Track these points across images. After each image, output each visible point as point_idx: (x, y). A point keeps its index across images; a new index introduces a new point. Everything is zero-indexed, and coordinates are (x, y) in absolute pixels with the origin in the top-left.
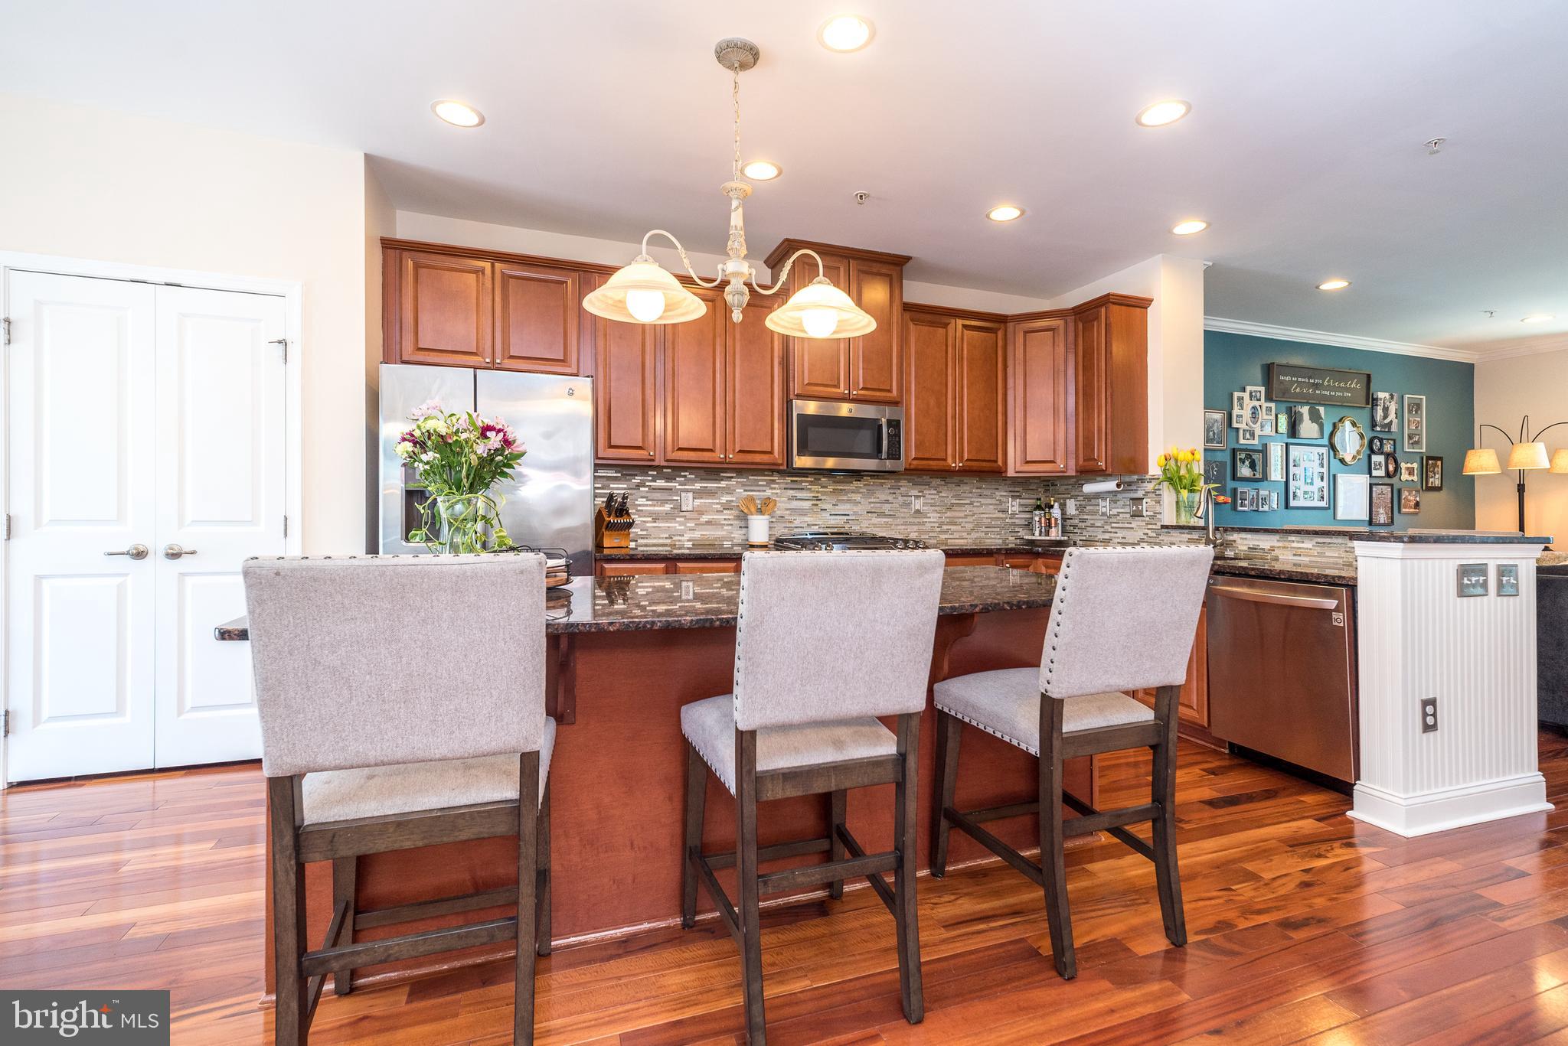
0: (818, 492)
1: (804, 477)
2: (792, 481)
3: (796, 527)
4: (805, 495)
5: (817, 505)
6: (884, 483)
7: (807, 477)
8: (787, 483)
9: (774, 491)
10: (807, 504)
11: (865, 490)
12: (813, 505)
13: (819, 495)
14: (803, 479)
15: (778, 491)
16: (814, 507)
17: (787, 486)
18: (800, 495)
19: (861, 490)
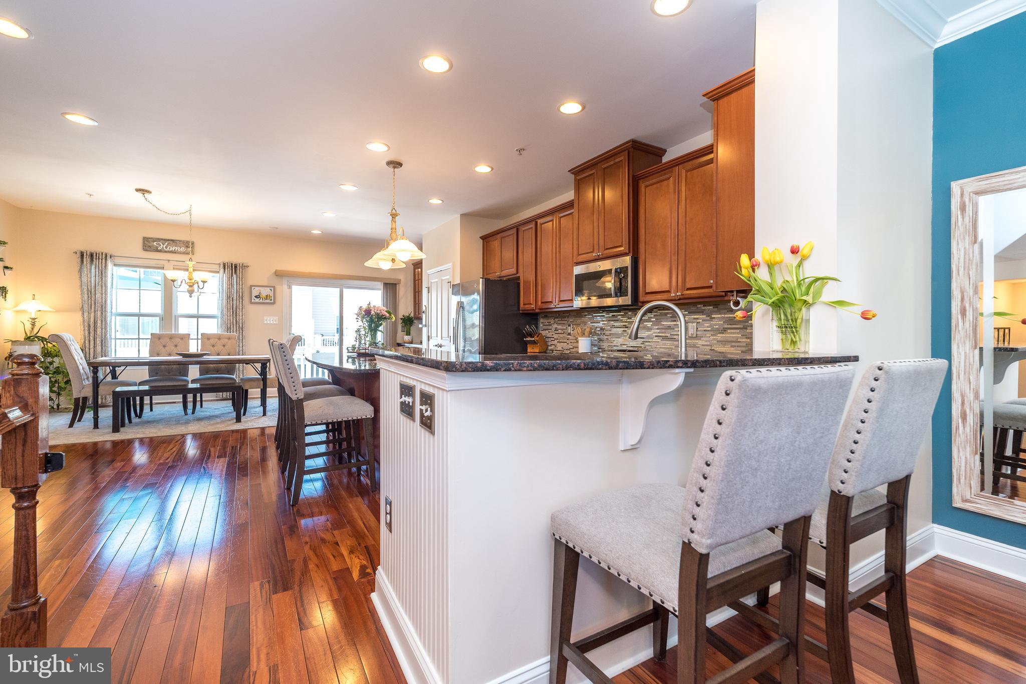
0: (626, 322)
1: (619, 312)
2: (612, 315)
3: (615, 346)
4: (619, 324)
5: (625, 331)
6: (668, 313)
7: (620, 312)
8: (610, 317)
9: (604, 322)
10: (620, 330)
11: (654, 320)
12: (623, 331)
13: (627, 324)
14: (619, 314)
15: (606, 322)
16: (624, 332)
17: (610, 319)
18: (617, 324)
19: (652, 320)
